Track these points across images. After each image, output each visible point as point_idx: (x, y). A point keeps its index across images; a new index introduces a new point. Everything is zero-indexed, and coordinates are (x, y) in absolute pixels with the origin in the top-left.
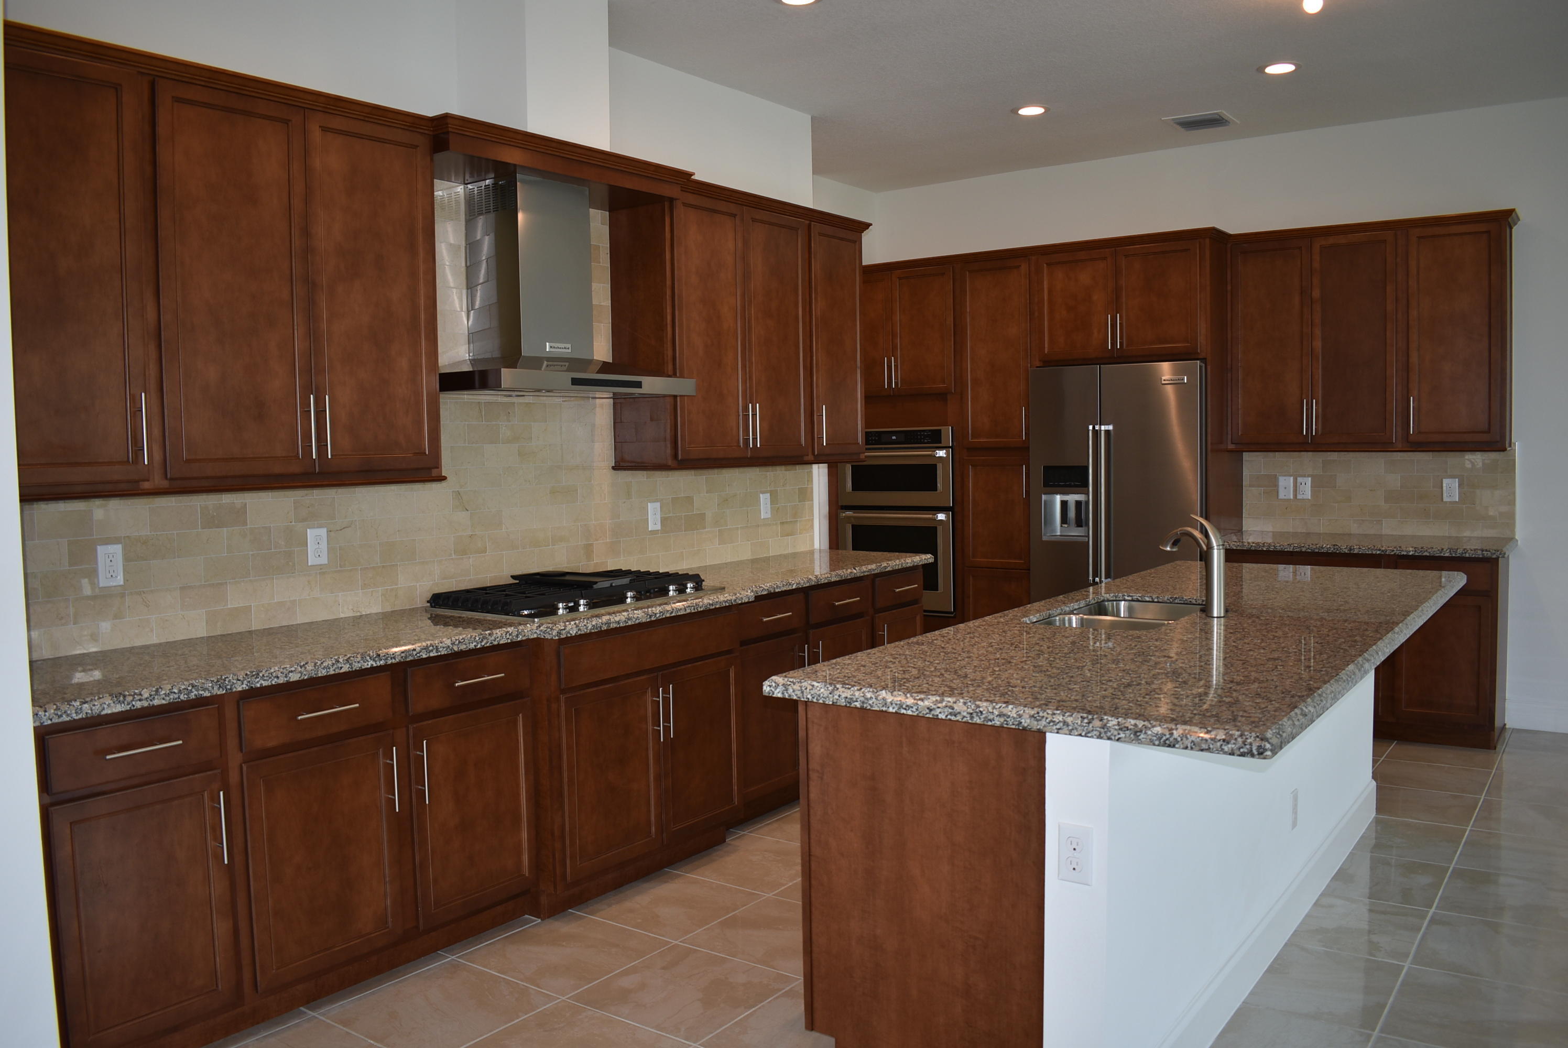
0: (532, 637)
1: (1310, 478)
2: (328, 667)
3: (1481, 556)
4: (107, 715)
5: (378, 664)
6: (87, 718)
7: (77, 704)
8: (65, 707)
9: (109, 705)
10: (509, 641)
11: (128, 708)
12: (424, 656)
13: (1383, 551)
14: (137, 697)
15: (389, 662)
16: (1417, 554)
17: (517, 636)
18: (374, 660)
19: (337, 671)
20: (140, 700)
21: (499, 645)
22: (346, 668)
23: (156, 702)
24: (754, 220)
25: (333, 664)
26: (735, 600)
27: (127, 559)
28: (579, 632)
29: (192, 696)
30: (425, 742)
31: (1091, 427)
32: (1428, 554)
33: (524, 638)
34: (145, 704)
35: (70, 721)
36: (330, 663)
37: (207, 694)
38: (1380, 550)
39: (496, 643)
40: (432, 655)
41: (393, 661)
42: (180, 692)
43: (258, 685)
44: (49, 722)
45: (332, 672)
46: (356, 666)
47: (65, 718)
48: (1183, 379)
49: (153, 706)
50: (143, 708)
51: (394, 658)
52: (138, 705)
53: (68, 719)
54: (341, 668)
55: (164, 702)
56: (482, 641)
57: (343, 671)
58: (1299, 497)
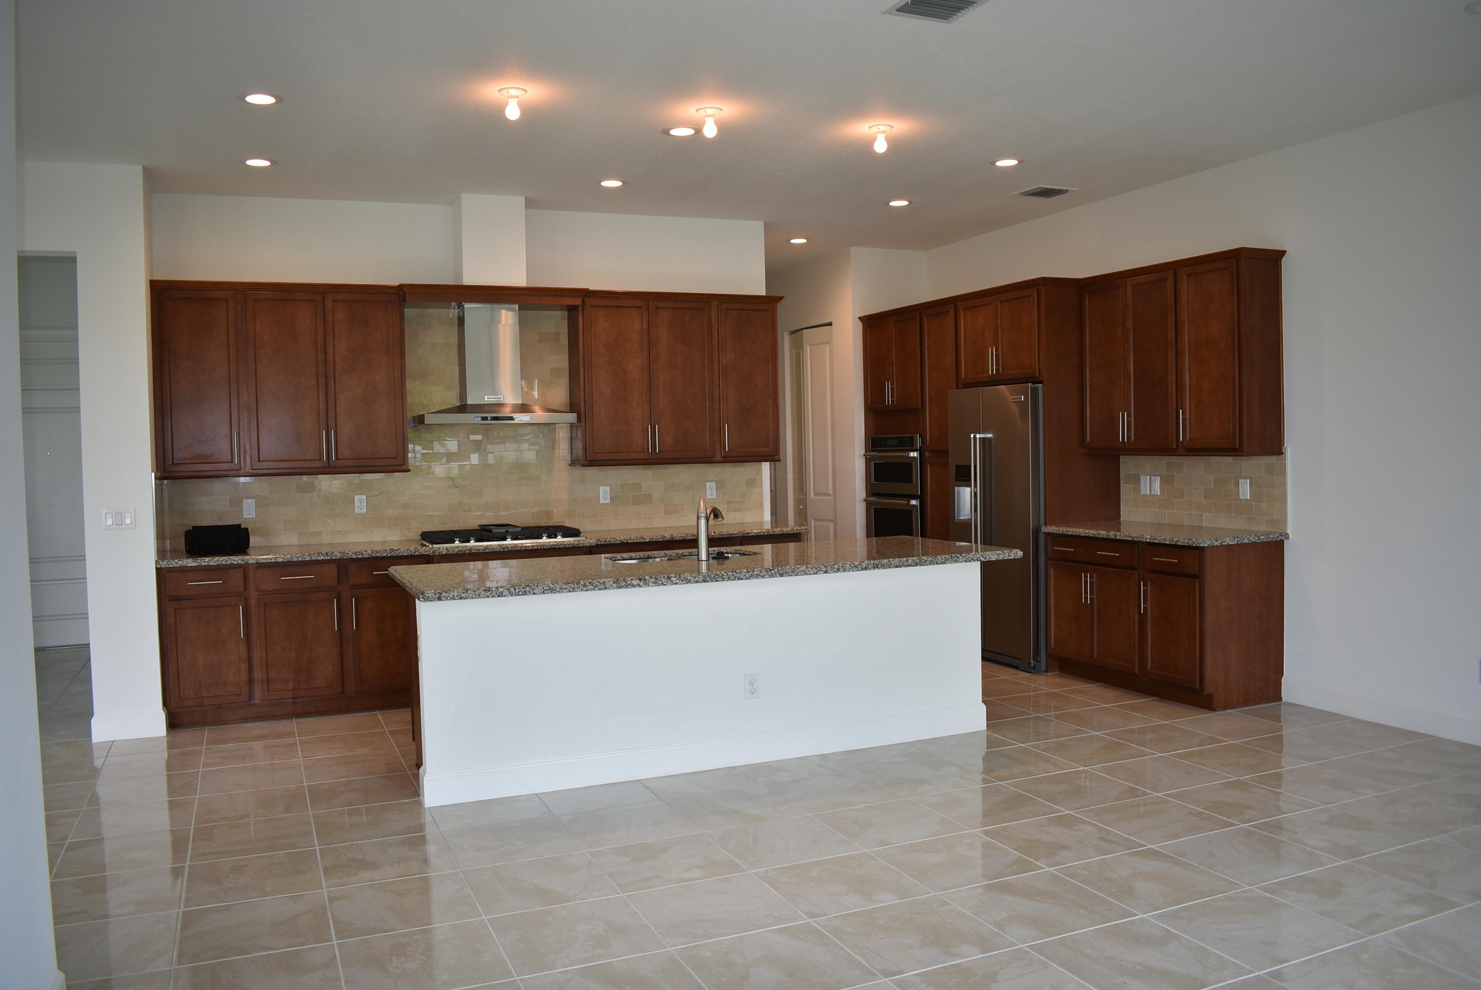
0: (425, 554)
1: (1159, 477)
2: (298, 557)
3: (1187, 545)
4: (189, 567)
5: (327, 558)
6: (180, 567)
7: (177, 560)
8: (172, 561)
9: (190, 562)
10: (409, 554)
11: (198, 564)
12: (354, 557)
13: (1132, 538)
14: (203, 561)
15: (333, 558)
16: (1151, 541)
17: (415, 552)
18: (324, 556)
19: (303, 559)
20: (204, 562)
21: (402, 556)
22: (308, 558)
23: (211, 564)
24: (658, 308)
25: (301, 556)
26: (578, 544)
27: (257, 505)
28: (448, 553)
29: (228, 563)
30: (354, 599)
31: (972, 436)
32: (1157, 542)
33: (420, 554)
34: (206, 564)
35: (173, 567)
36: (300, 555)
37: (235, 563)
38: (1131, 537)
39: (400, 554)
40: (359, 557)
41: (335, 558)
42: (223, 560)
43: (261, 562)
44: (164, 567)
45: (300, 559)
46: (314, 558)
47: (171, 566)
48: (1021, 398)
49: (210, 565)
50: (205, 566)
51: (336, 556)
52: (203, 564)
53: (172, 566)
54: (305, 558)
55: (215, 564)
56: (391, 553)
57: (306, 559)
58: (1153, 493)
